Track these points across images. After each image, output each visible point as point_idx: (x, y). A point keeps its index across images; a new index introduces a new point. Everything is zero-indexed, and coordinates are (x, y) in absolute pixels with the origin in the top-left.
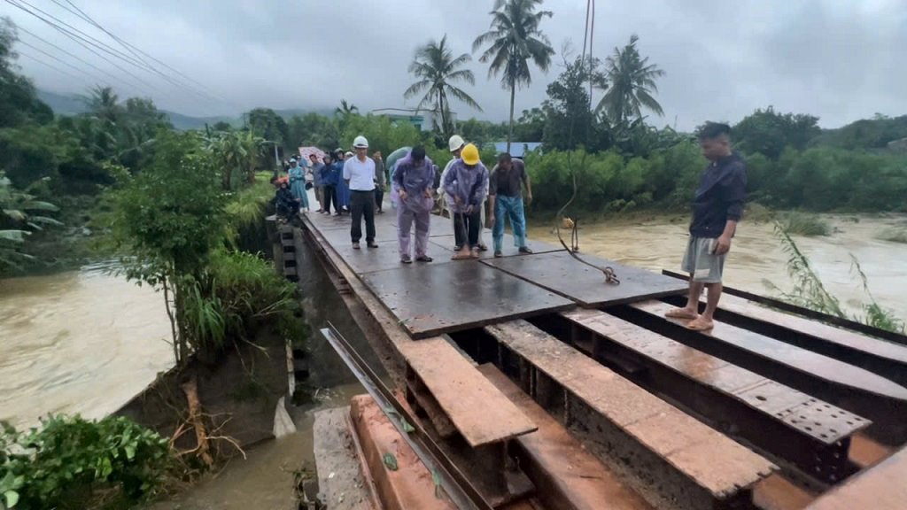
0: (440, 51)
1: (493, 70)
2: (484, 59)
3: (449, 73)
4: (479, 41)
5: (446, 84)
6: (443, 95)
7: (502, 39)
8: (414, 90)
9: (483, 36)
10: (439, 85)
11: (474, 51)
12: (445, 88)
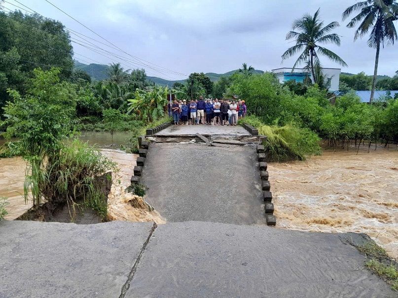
0: (314, 22)
1: (360, 32)
2: (351, 24)
3: (319, 38)
4: (349, 11)
5: (316, 46)
6: (314, 54)
7: (370, 7)
8: (290, 52)
9: (352, 7)
10: (311, 48)
11: (343, 19)
12: (316, 49)
